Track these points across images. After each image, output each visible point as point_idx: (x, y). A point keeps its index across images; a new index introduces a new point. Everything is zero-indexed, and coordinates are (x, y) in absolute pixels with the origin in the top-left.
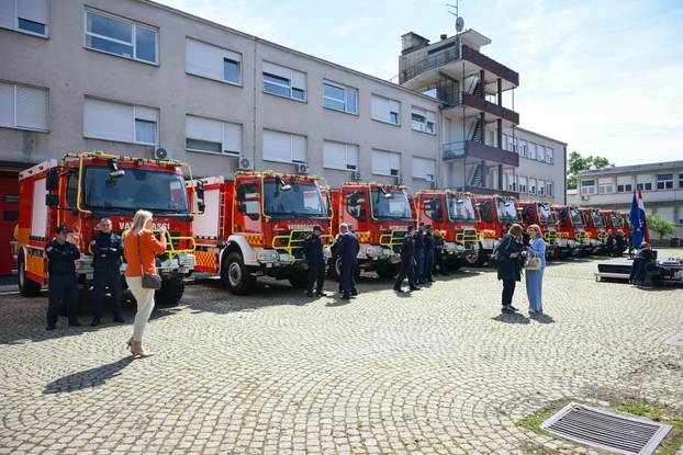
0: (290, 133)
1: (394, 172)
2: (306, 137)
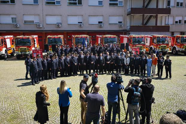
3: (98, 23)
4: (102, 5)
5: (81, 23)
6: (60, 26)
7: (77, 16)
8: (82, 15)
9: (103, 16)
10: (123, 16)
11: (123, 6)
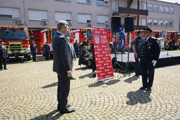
0: (40, 10)
1: (88, 21)
2: (47, 11)
3: (86, 22)
4: (90, 3)
5: (70, 21)
6: (47, 23)
7: (65, 12)
8: (71, 13)
9: (91, 14)
10: (109, 16)
11: (108, 6)
